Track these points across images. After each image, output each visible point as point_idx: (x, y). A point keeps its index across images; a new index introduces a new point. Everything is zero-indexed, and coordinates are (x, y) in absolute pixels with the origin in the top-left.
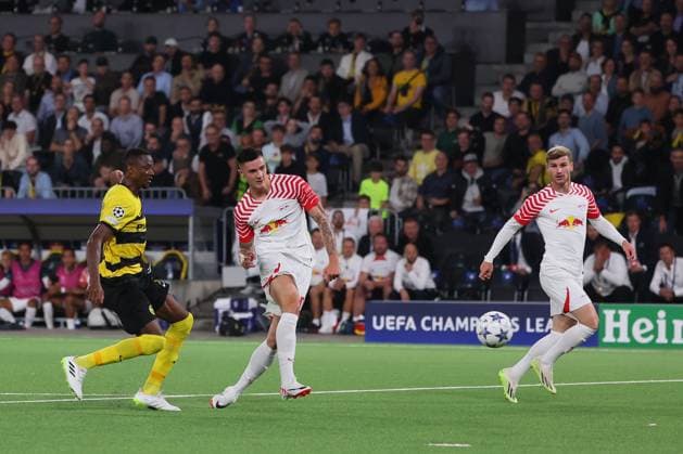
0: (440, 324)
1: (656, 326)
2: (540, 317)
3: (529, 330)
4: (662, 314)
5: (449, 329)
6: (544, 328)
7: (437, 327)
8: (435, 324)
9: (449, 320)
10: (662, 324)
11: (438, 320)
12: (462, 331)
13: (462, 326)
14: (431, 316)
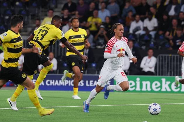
0: (53, 83)
1: (136, 84)
2: (92, 80)
3: (87, 85)
4: (138, 79)
5: (57, 85)
6: (93, 84)
7: (52, 84)
8: (51, 83)
9: (57, 81)
10: (138, 83)
11: (52, 81)
12: (62, 86)
13: (62, 84)
14: (50, 80)
